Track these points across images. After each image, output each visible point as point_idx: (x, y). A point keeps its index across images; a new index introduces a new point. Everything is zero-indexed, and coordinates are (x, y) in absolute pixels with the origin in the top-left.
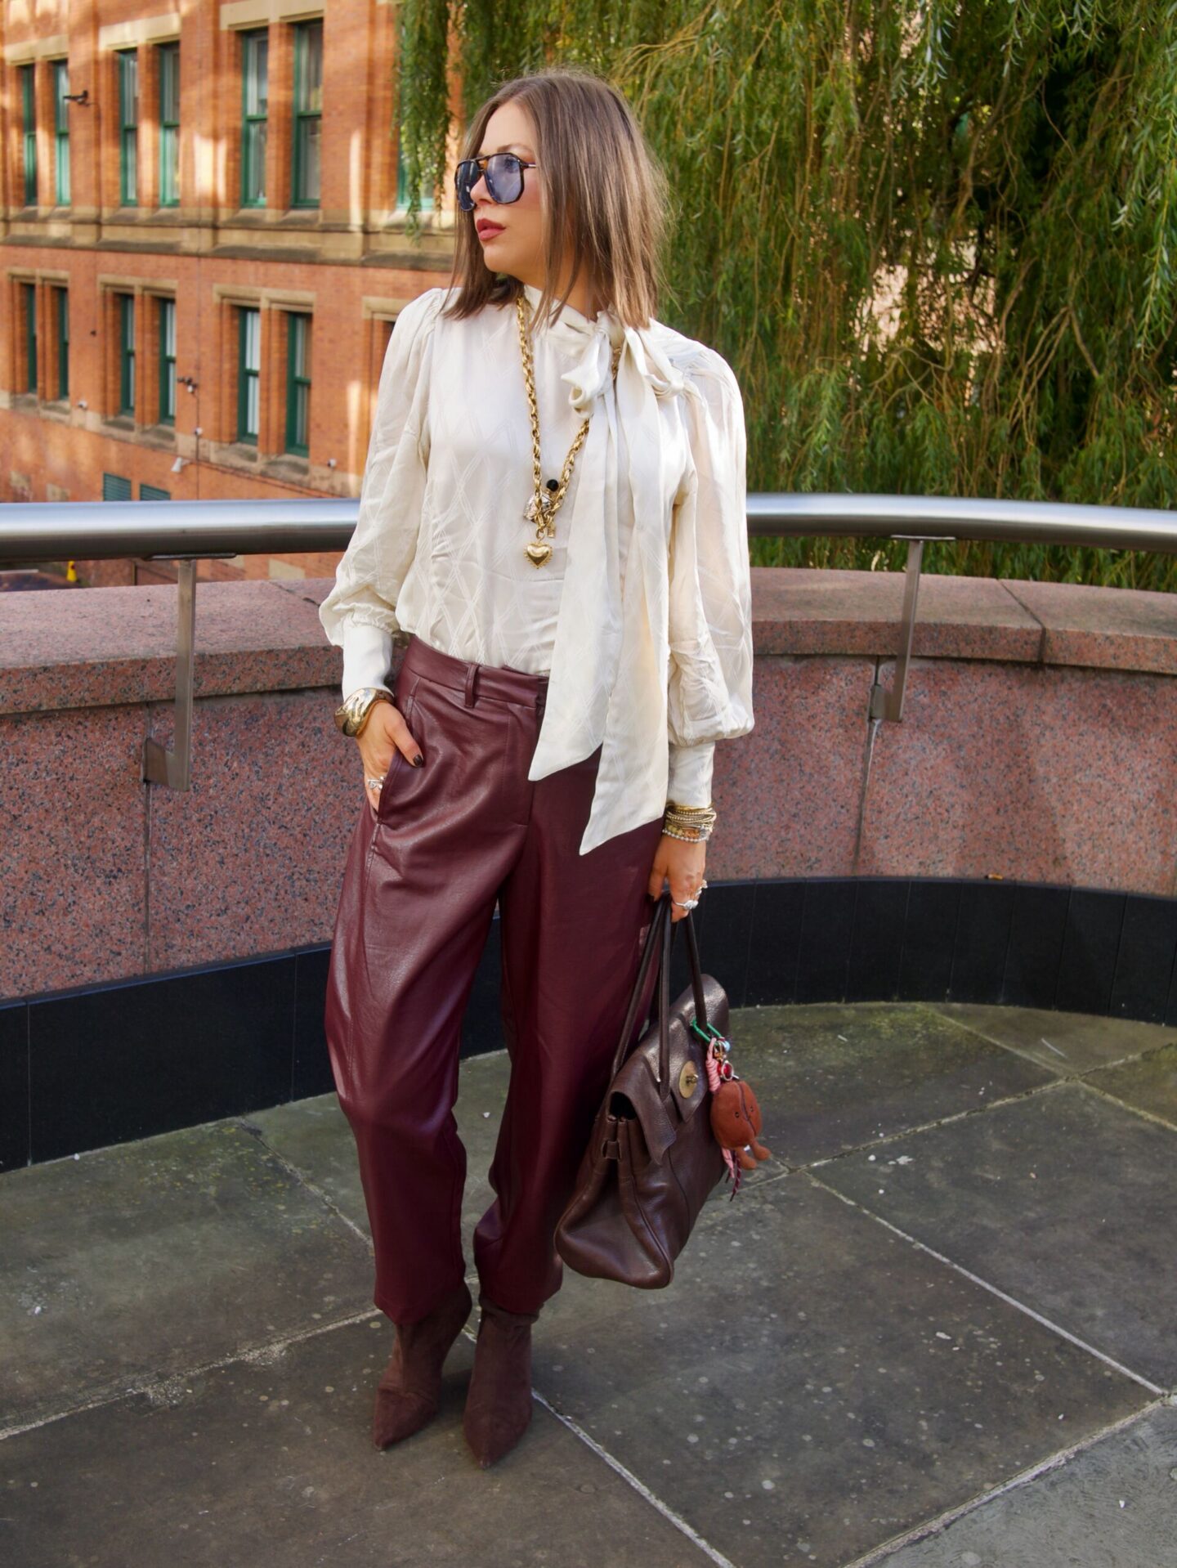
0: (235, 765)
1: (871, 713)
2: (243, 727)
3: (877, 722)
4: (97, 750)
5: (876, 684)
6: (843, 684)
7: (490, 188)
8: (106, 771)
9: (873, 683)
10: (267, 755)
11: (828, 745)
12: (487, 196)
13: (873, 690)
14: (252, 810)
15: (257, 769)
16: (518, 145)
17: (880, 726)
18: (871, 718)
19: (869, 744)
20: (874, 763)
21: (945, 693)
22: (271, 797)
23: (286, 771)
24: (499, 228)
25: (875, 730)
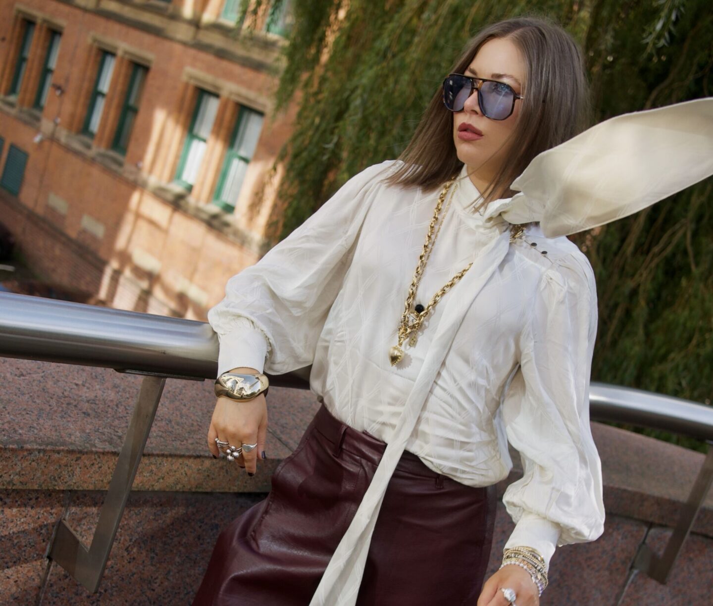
0: (135, 550)
1: (633, 563)
2: (151, 517)
3: (635, 571)
4: (11, 525)
5: (644, 542)
6: (620, 538)
7: (481, 101)
8: (14, 546)
9: (642, 540)
10: (165, 543)
11: (594, 582)
12: (477, 109)
13: (640, 547)
14: (138, 591)
15: (152, 555)
16: (511, 77)
17: (636, 575)
18: (632, 567)
19: (624, 586)
20: (623, 602)
21: (691, 560)
22: (158, 581)
23: (177, 559)
24: (479, 134)
25: (632, 577)
